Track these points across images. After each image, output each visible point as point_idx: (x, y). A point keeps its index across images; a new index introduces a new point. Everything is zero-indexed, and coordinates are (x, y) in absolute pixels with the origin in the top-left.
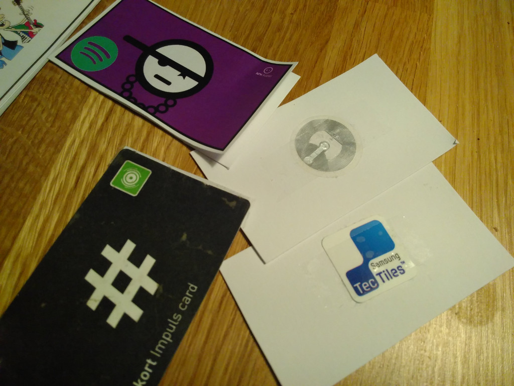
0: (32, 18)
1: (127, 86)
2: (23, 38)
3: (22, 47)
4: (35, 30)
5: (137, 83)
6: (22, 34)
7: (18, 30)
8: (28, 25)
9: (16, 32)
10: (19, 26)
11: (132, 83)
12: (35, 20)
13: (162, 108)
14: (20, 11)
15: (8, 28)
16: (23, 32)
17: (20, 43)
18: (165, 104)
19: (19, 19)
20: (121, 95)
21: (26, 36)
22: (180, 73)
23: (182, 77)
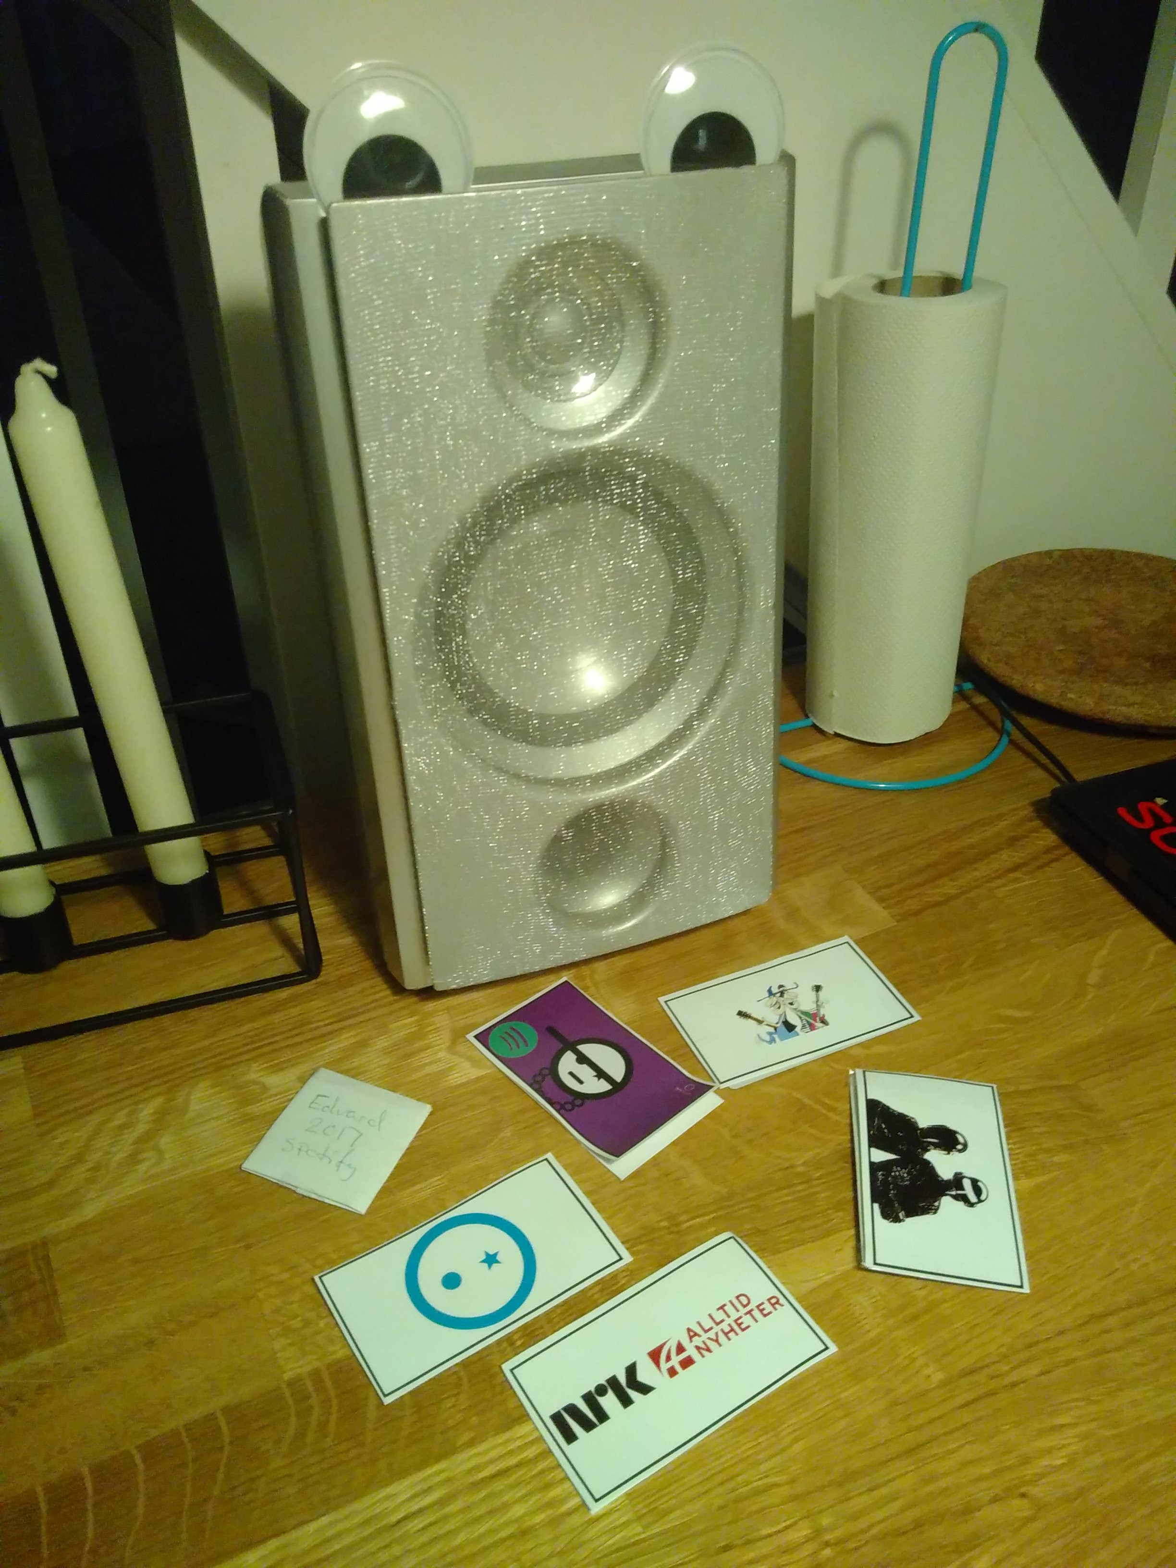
0: (822, 1012)
1: (539, 1078)
2: (804, 1027)
3: (797, 1034)
4: (818, 1024)
5: (549, 1076)
6: (804, 1022)
7: (803, 1017)
8: (814, 1016)
9: (800, 1018)
10: (805, 1013)
11: (544, 1077)
12: (824, 1016)
13: (568, 1107)
14: (815, 1000)
15: (795, 1009)
16: (807, 1021)
17: (798, 1029)
18: (572, 1103)
19: (809, 1007)
20: (530, 1085)
21: (807, 1026)
22: (595, 1074)
23: (596, 1079)
